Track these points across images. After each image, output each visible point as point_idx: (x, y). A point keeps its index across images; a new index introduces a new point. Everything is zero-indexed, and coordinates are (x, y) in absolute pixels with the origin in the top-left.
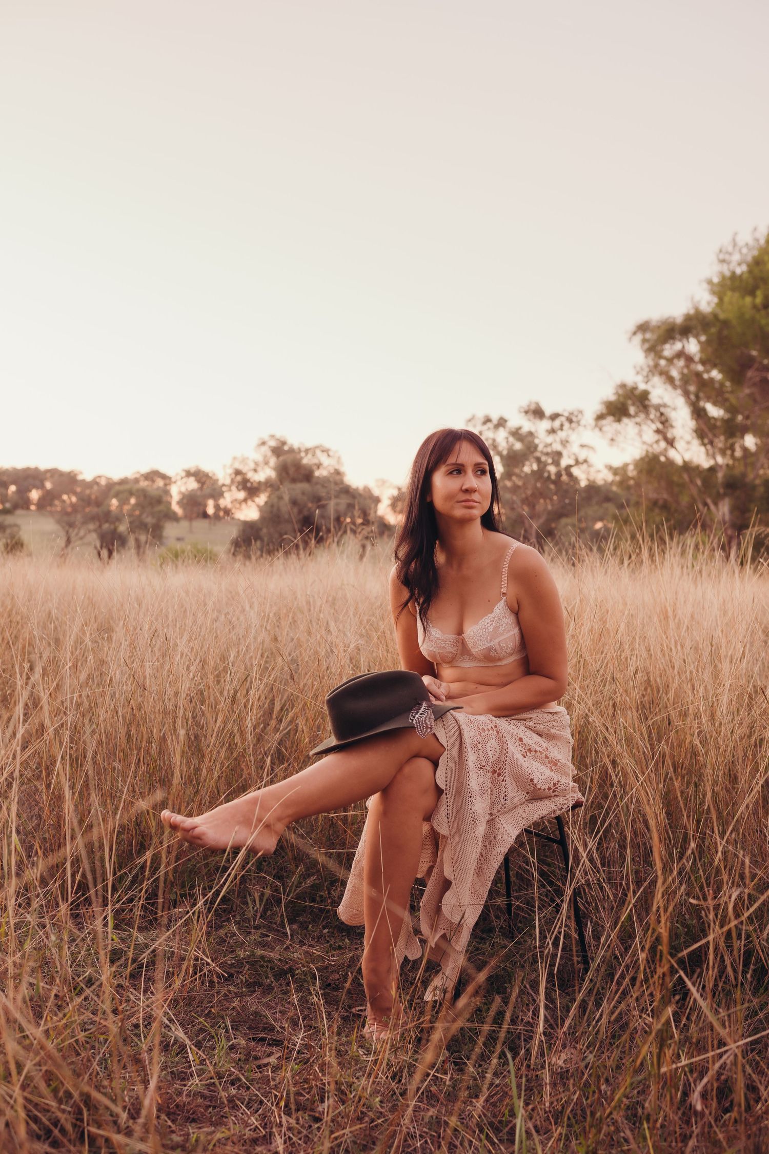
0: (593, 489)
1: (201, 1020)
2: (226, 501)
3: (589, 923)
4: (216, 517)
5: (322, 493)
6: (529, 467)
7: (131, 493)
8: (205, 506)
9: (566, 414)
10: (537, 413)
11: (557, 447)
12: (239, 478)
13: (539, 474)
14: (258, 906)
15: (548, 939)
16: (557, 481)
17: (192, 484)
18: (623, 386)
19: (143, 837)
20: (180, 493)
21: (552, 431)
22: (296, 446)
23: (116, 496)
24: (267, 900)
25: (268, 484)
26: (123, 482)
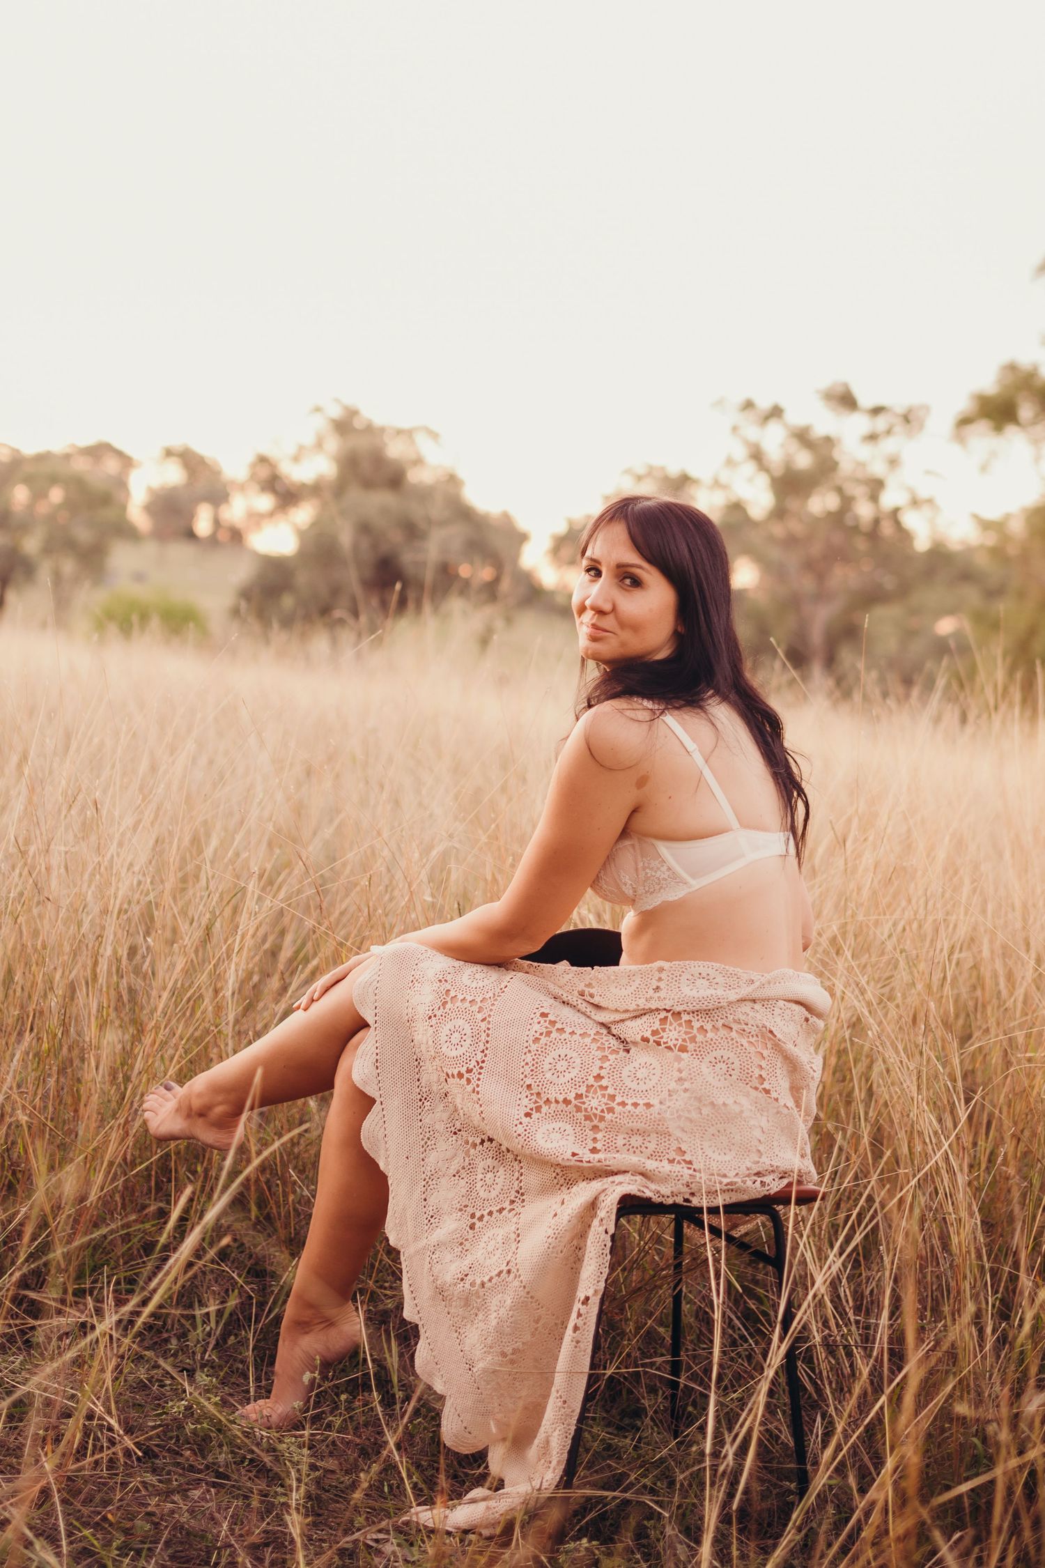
0: (939, 557)
1: (87, 1532)
2: (236, 510)
3: (819, 1419)
4: (213, 541)
5: (417, 512)
6: (822, 503)
7: (54, 480)
8: (191, 516)
9: (900, 410)
10: (846, 401)
11: (878, 469)
12: (264, 473)
13: (840, 518)
14: (213, 1324)
15: (727, 1446)
16: (873, 533)
17: (173, 475)
18: (1012, 368)
19: (14, 1173)
20: (150, 490)
21: (872, 437)
22: (378, 420)
23: (28, 480)
24: (231, 1315)
25: (315, 489)
26: (42, 458)
